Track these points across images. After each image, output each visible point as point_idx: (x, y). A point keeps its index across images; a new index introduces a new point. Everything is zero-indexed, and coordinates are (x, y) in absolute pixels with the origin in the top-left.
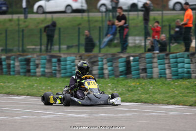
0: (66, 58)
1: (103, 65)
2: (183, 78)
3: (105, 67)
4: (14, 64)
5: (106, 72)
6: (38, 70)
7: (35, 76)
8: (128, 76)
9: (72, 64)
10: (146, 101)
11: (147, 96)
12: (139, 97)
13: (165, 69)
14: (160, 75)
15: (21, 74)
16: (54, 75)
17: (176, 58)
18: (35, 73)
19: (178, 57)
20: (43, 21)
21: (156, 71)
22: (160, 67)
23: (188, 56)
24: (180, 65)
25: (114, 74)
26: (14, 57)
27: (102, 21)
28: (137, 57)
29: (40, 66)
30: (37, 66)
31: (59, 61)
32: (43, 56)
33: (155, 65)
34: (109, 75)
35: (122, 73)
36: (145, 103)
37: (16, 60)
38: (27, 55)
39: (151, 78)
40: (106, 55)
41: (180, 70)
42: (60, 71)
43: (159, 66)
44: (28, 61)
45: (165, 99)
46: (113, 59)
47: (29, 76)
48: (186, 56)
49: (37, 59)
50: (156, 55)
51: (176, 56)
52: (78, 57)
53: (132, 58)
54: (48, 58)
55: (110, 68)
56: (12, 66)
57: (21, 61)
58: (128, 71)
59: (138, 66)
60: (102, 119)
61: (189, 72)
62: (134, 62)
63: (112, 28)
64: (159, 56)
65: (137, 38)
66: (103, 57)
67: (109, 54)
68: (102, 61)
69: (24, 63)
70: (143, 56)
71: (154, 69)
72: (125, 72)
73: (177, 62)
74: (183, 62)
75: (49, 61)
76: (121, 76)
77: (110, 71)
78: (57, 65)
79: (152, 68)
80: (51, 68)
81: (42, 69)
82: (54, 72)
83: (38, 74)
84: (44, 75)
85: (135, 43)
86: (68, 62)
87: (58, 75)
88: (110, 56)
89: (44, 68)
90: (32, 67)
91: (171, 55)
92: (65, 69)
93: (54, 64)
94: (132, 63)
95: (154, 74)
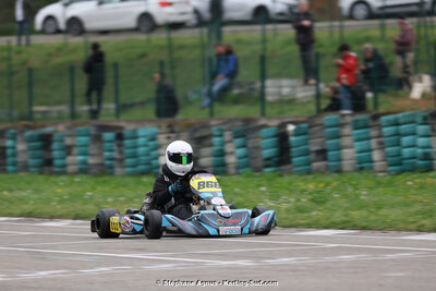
0: (135, 131)
1: (223, 144)
2: (413, 170)
3: (229, 148)
4: (14, 148)
5: (231, 160)
6: (70, 159)
7: (64, 173)
8: (283, 167)
9: (152, 143)
10: (364, 224)
11: (364, 213)
12: (346, 216)
13: (370, 150)
14: (359, 163)
15: (32, 169)
16: (109, 171)
17: (397, 124)
18: (64, 166)
19: (401, 121)
20: (60, 50)
21: (349, 155)
22: (359, 145)
23: (425, 118)
24: (406, 140)
25: (251, 165)
26: (13, 131)
27: (203, 46)
28: (304, 125)
29: (76, 151)
30: (68, 150)
31: (120, 137)
32: (80, 128)
33: (346, 141)
34: (238, 168)
35: (269, 162)
36: (364, 228)
37: (19, 138)
38: (43, 126)
39: (339, 171)
40: (230, 121)
41: (406, 152)
42: (121, 161)
43: (357, 143)
44: (46, 141)
45: (411, 220)
46: (246, 130)
47: (52, 173)
48: (419, 119)
49: (69, 136)
50: (349, 119)
51: (397, 119)
52: (164, 129)
53: (291, 128)
54: (93, 131)
55: (240, 152)
56: (9, 151)
57: (30, 140)
58: (283, 156)
59: (306, 144)
60: (294, 269)
61: (427, 157)
62: (296, 135)
63: (227, 61)
64: (356, 121)
65: (285, 82)
66: (223, 127)
67: (237, 119)
68: (221, 136)
69: (38, 144)
70: (318, 121)
71: (345, 151)
72: (275, 159)
73: (398, 134)
74: (414, 134)
75: (97, 139)
76: (267, 170)
77: (240, 158)
78: (115, 148)
79: (339, 148)
80: (100, 155)
81: (81, 158)
82: (108, 162)
83: (71, 169)
84: (84, 170)
85: (279, 94)
86: (141, 141)
87: (118, 171)
88: (240, 124)
89: (85, 154)
90: (56, 154)
91: (384, 118)
92: (134, 156)
93: (107, 145)
94: (292, 139)
95: (344, 162)
